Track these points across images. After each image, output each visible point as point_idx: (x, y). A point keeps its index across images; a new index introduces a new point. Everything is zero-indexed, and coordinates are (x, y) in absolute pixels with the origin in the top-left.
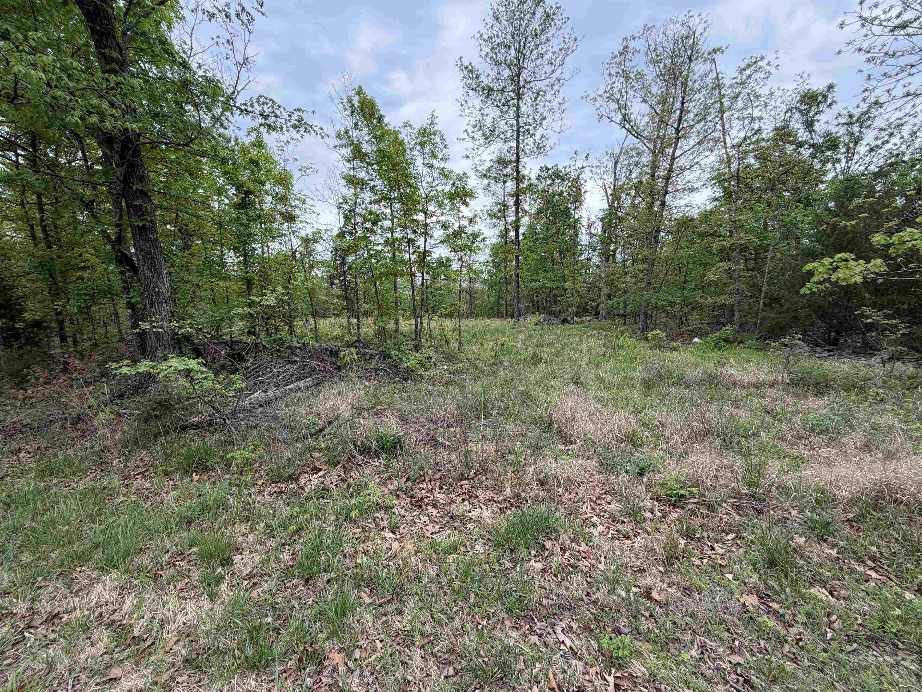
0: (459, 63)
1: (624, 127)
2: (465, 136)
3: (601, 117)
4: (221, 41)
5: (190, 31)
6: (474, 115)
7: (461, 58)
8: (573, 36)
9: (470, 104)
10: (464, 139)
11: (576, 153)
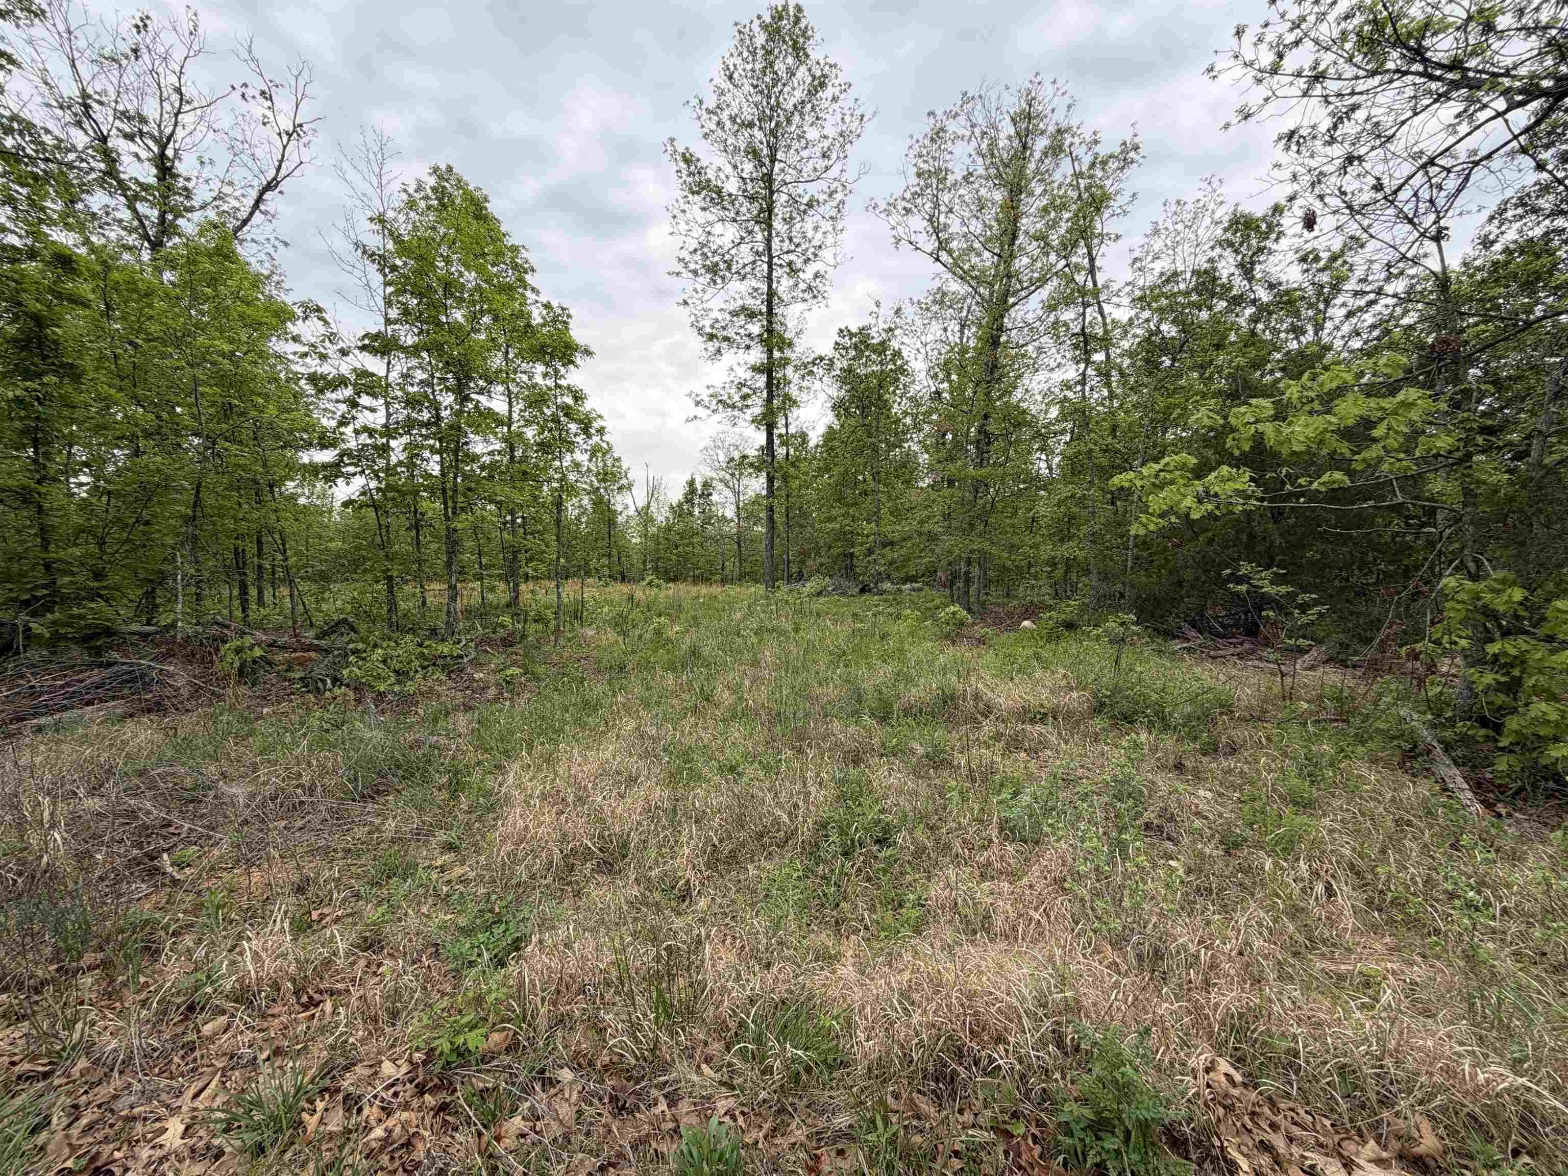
0: (669, 148)
1: (937, 259)
2: (679, 268)
3: (898, 241)
4: (250, 92)
5: (178, 69)
6: (695, 234)
7: (672, 140)
8: (858, 113)
9: (689, 215)
10: (678, 274)
11: (878, 304)
